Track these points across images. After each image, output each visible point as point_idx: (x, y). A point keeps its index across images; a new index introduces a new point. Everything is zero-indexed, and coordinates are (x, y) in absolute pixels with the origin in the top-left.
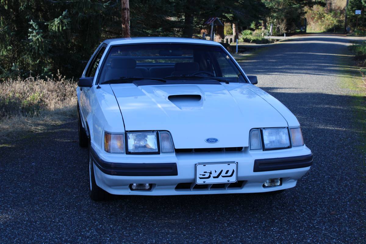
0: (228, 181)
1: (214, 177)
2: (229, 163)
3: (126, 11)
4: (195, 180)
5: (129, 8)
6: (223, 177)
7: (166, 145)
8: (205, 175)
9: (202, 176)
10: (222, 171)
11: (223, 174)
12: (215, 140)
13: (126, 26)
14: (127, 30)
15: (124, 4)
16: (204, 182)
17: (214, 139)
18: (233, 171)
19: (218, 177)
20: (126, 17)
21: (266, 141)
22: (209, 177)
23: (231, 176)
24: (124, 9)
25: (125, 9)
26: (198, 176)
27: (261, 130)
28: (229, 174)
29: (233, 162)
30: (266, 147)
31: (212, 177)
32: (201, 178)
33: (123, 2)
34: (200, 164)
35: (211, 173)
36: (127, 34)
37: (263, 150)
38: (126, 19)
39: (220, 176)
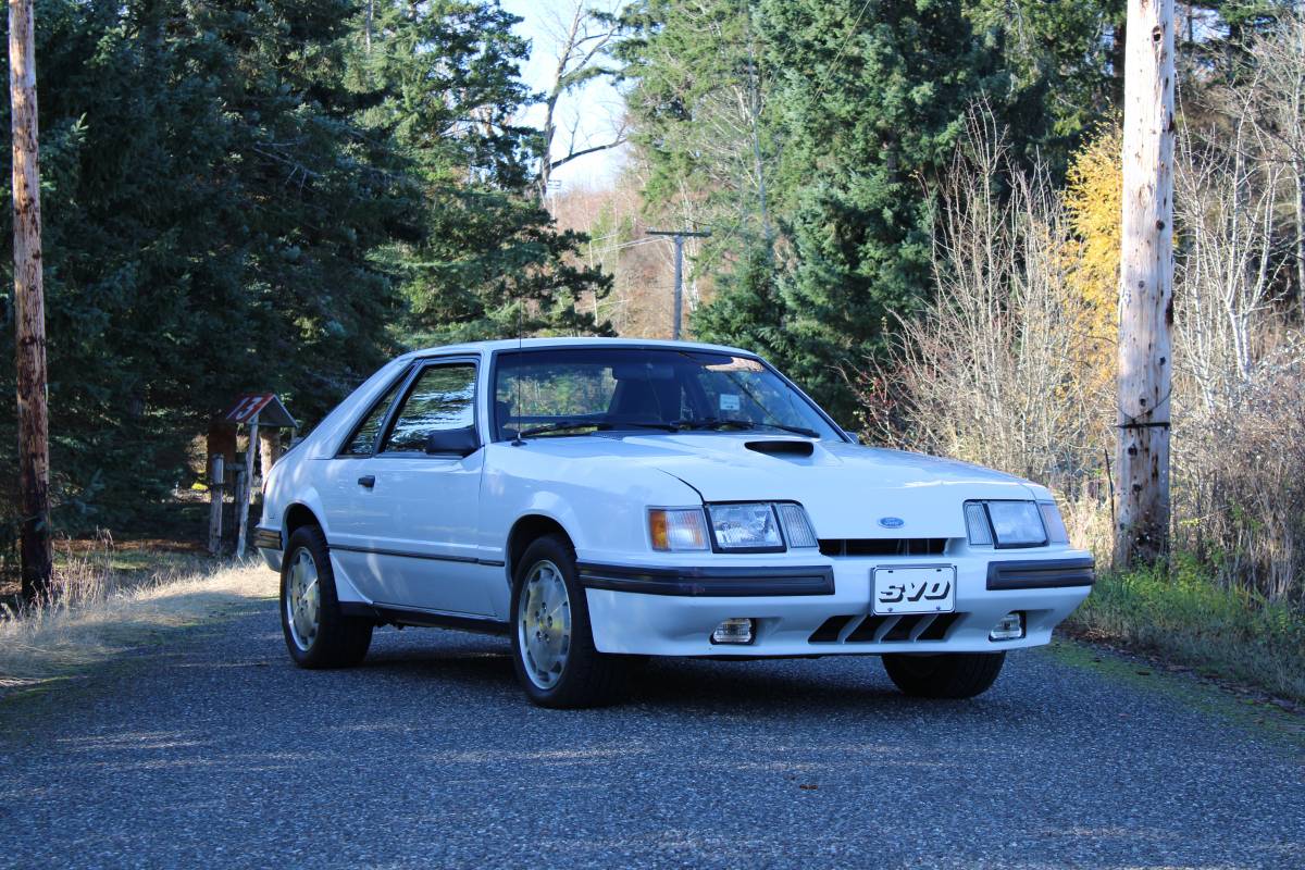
0: (938, 609)
1: (910, 599)
2: (939, 568)
3: (35, 349)
4: (870, 605)
5: (44, 336)
6: (928, 598)
7: (795, 532)
8: (891, 593)
9: (885, 597)
10: (925, 584)
11: (928, 592)
12: (898, 523)
13: (36, 404)
14: (38, 416)
15: (27, 321)
16: (891, 610)
17: (896, 520)
18: (948, 587)
19: (916, 599)
20: (34, 371)
21: (999, 529)
22: (900, 599)
23: (944, 596)
24: (28, 340)
25: (33, 340)
26: (878, 595)
27: (985, 504)
28: (940, 592)
29: (948, 566)
30: (1000, 541)
31: (905, 599)
32: (883, 601)
33: (25, 316)
34: (881, 567)
35: (903, 589)
36: (39, 431)
37: (996, 548)
38: (35, 377)
39: (922, 597)
